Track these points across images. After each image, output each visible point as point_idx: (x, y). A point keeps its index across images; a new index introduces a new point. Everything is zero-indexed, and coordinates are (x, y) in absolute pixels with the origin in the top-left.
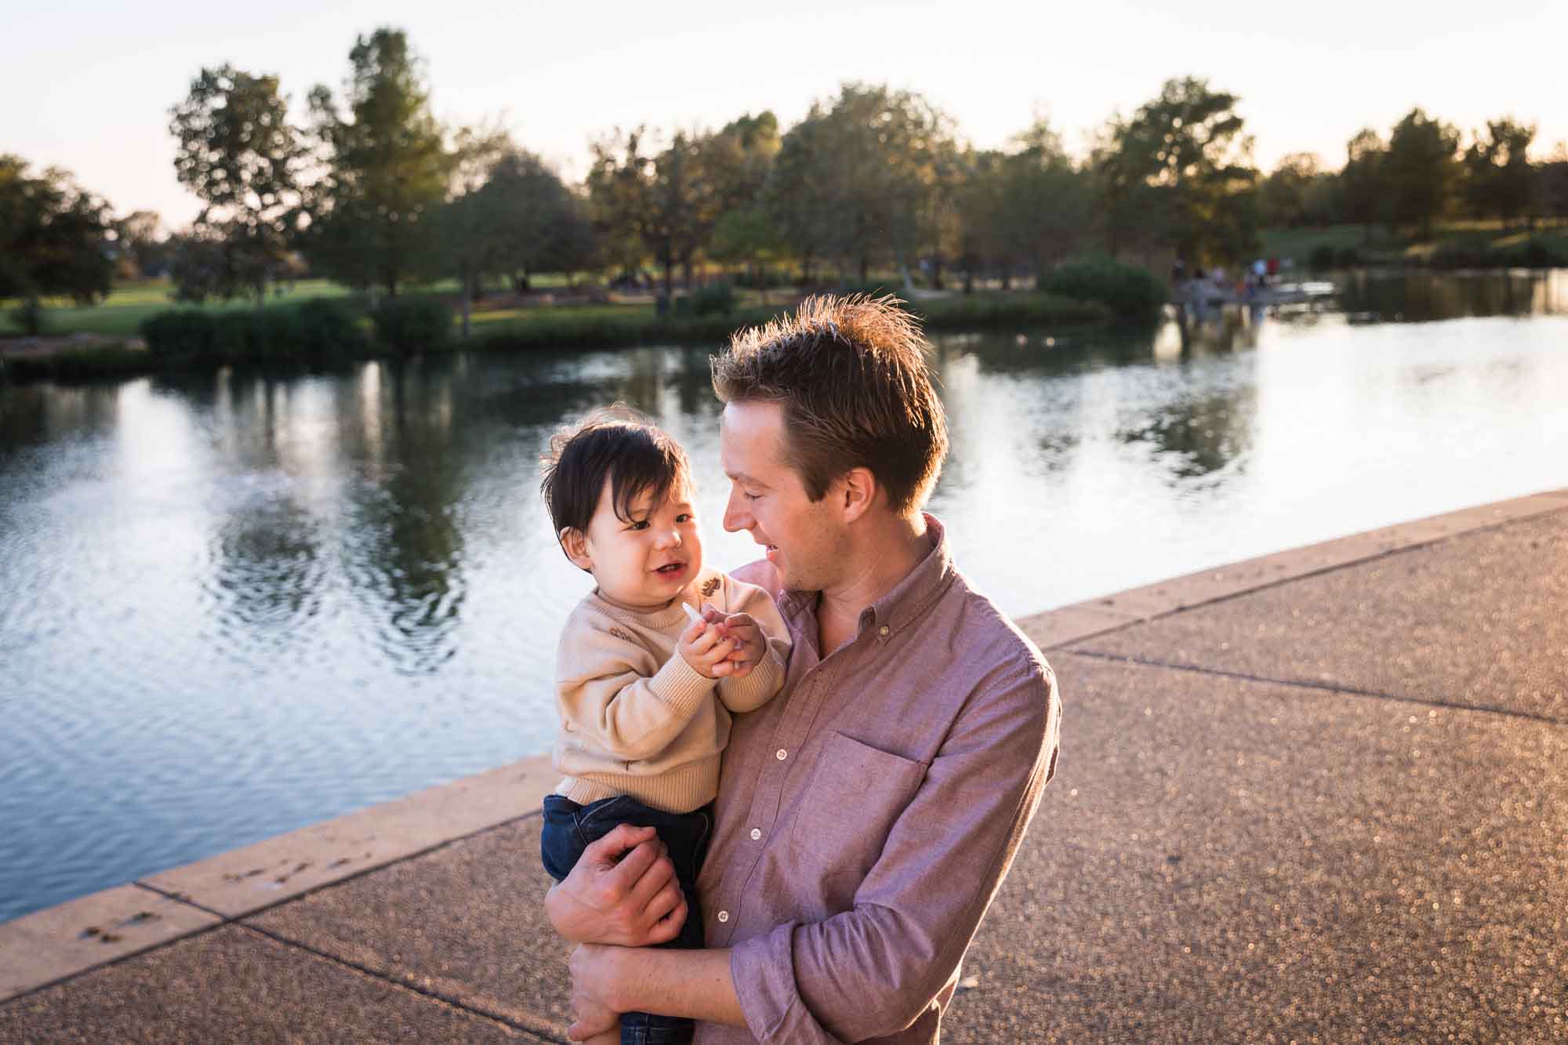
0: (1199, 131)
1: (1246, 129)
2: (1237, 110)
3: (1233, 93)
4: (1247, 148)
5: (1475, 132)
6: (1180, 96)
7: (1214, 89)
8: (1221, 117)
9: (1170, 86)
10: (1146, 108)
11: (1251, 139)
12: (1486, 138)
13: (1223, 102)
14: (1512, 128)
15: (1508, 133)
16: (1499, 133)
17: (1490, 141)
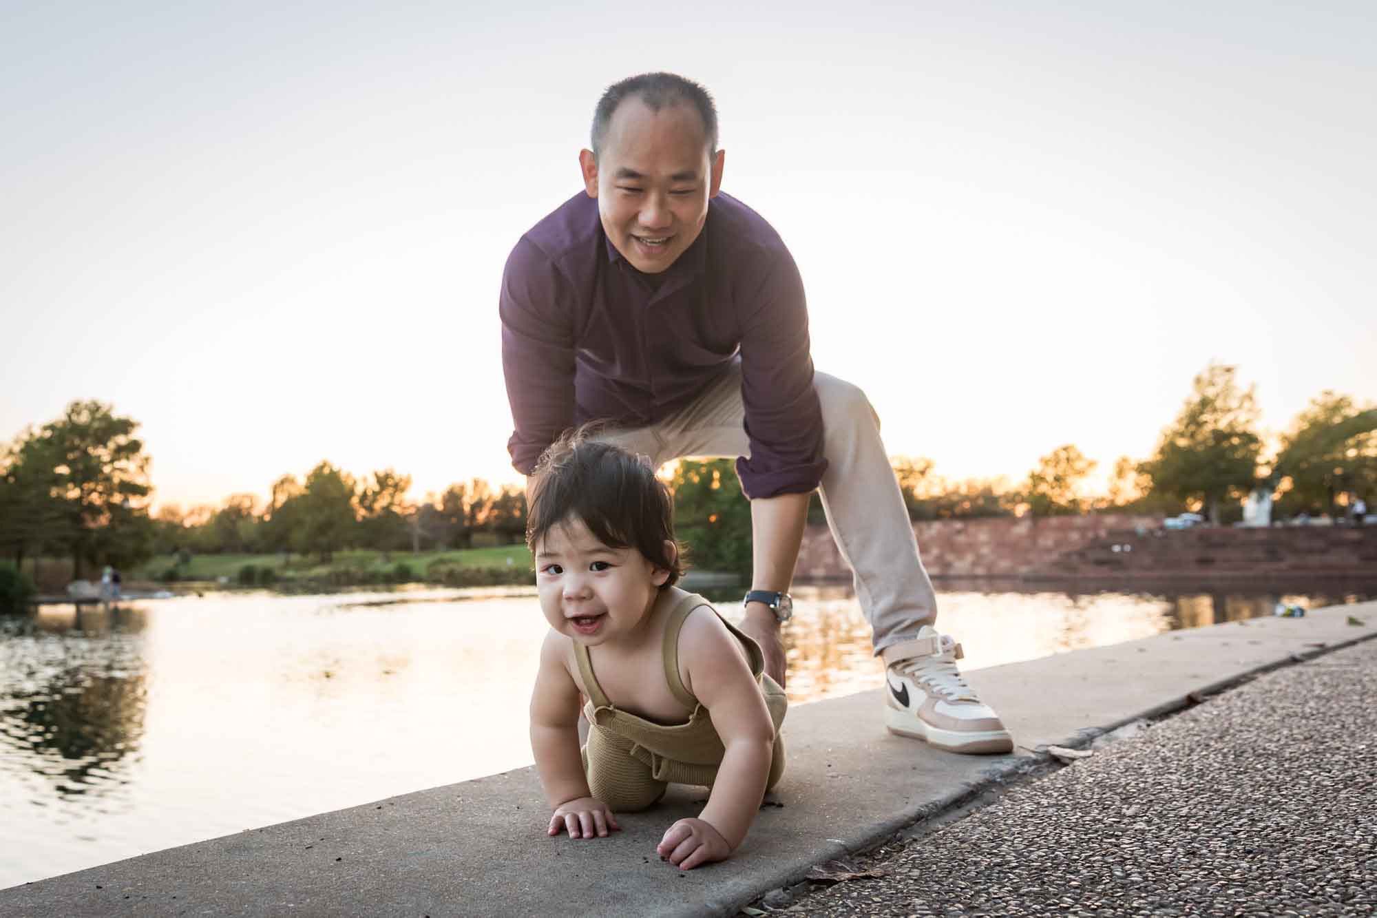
0: (103, 453)
1: (144, 452)
2: (135, 435)
3: (133, 419)
4: (142, 468)
6: (84, 418)
7: (116, 415)
8: (122, 440)
9: (76, 408)
10: (52, 427)
11: (147, 459)
12: (373, 485)
13: (125, 426)
14: (393, 478)
15: (390, 482)
16: (383, 481)
17: (377, 488)
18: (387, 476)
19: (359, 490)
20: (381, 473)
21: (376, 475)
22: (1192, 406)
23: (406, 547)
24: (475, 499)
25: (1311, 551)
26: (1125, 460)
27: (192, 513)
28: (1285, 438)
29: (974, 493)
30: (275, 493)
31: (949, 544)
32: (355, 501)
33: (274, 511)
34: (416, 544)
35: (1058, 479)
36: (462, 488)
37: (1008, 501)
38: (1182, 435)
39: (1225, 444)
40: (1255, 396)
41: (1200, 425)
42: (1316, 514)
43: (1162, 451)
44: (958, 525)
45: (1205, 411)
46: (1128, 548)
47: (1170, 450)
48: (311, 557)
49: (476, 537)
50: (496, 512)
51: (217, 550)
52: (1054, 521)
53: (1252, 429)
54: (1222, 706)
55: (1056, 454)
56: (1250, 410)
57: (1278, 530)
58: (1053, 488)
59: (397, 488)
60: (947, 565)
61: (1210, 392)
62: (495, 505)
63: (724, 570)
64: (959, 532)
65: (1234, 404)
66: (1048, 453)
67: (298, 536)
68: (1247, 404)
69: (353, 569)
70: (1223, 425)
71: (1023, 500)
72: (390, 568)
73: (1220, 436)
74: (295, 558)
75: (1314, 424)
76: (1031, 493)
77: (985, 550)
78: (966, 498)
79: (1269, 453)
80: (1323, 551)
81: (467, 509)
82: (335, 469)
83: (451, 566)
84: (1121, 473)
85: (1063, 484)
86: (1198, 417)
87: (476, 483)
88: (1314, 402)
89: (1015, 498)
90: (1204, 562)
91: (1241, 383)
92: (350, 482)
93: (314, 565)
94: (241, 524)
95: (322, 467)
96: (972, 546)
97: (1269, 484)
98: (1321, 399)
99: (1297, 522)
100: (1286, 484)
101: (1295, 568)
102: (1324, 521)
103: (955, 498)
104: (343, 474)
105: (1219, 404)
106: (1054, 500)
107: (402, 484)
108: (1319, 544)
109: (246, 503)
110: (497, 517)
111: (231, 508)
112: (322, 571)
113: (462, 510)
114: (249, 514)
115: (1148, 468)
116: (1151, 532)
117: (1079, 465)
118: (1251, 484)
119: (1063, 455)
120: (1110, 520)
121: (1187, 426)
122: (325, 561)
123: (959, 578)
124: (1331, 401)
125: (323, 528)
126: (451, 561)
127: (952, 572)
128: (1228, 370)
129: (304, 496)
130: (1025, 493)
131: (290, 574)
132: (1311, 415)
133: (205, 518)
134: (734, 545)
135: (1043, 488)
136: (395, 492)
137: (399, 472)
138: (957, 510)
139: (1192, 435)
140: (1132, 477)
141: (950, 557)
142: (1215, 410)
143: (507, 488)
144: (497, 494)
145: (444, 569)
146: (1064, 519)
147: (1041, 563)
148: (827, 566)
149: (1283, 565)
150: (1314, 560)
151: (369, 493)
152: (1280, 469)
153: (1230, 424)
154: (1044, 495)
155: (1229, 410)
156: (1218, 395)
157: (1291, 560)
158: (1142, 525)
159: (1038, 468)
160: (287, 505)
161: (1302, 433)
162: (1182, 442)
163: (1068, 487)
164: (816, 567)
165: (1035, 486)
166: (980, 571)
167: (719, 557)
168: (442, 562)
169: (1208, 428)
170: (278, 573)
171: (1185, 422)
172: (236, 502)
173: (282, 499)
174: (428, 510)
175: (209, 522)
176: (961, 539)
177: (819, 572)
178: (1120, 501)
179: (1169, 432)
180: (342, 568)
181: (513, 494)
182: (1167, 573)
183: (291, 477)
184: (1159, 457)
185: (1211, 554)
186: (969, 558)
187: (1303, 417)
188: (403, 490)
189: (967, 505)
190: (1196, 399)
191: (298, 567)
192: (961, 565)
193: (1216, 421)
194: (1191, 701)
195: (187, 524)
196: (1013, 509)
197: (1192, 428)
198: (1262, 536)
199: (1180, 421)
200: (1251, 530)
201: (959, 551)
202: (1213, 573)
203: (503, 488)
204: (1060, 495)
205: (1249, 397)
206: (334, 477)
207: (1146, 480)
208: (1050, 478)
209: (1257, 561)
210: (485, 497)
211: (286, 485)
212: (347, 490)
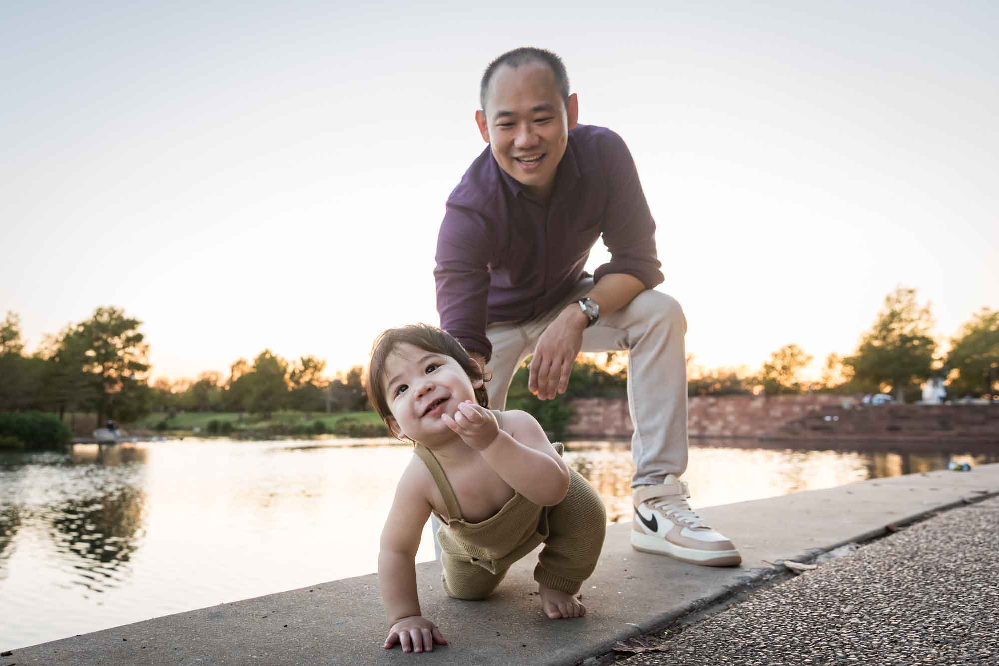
0: (117, 342)
1: (145, 341)
2: (140, 330)
3: (138, 319)
4: (144, 352)
6: (105, 318)
7: (127, 316)
8: (130, 333)
9: (99, 312)
10: (84, 325)
11: (147, 346)
12: (300, 366)
13: (132, 324)
14: (313, 362)
15: (311, 364)
16: (306, 363)
17: (302, 368)
18: (309, 360)
19: (290, 369)
20: (305, 358)
21: (302, 359)
22: (884, 318)
23: (322, 409)
25: (973, 423)
26: (834, 356)
27: (177, 384)
28: (953, 341)
29: (722, 378)
30: (233, 371)
31: (705, 414)
32: (287, 376)
33: (231, 382)
34: (328, 406)
35: (785, 368)
36: (361, 369)
37: (748, 384)
38: (876, 338)
39: (908, 345)
40: (931, 310)
41: (890, 331)
42: (977, 396)
43: (862, 349)
44: (712, 400)
45: (893, 321)
46: (836, 418)
47: (867, 349)
48: (256, 415)
51: (195, 409)
52: (782, 398)
53: (927, 334)
54: (912, 534)
55: (783, 351)
56: (928, 320)
57: (947, 407)
58: (781, 374)
59: (316, 368)
60: (704, 428)
61: (897, 307)
64: (712, 405)
65: (915, 316)
66: (777, 350)
67: (248, 401)
68: (925, 316)
69: (285, 423)
70: (907, 331)
71: (759, 383)
72: (310, 423)
73: (904, 339)
74: (246, 415)
75: (975, 331)
76: (765, 378)
77: (731, 418)
78: (717, 381)
79: (941, 352)
80: (983, 423)
82: (273, 355)
83: (354, 423)
84: (831, 364)
85: (788, 372)
86: (888, 325)
88: (975, 315)
89: (753, 381)
90: (893, 429)
91: (920, 301)
92: (284, 364)
93: (257, 421)
94: (209, 392)
95: (264, 354)
96: (722, 415)
97: (941, 374)
98: (981, 313)
99: (963, 401)
100: (954, 374)
101: (961, 435)
102: (984, 401)
103: (709, 381)
104: (279, 359)
105: (903, 316)
106: (781, 383)
107: (319, 366)
108: (980, 417)
109: (213, 378)
111: (203, 381)
112: (264, 424)
114: (215, 385)
115: (852, 362)
116: (853, 407)
117: (800, 358)
118: (928, 374)
119: (788, 351)
120: (823, 398)
121: (880, 331)
122: (266, 418)
123: (712, 437)
124: (988, 314)
125: (265, 395)
126: (352, 419)
127: (707, 433)
128: (911, 292)
129: (252, 373)
130: (761, 378)
131: (242, 426)
132: (973, 325)
133: (185, 388)
134: (551, 412)
135: (773, 375)
136: (314, 371)
137: (318, 357)
138: (711, 389)
139: (884, 338)
140: (839, 367)
141: (705, 423)
142: (900, 320)
145: (347, 424)
146: (790, 397)
147: (773, 427)
148: (617, 428)
149: (952, 433)
150: (975, 429)
151: (297, 372)
152: (950, 363)
153: (912, 331)
154: (774, 380)
155: (912, 320)
156: (903, 309)
157: (958, 429)
158: (847, 402)
159: (770, 361)
160: (241, 379)
161: (966, 338)
162: (876, 343)
163: (792, 374)
164: (609, 428)
165: (768, 373)
166: (728, 433)
168: (346, 420)
169: (896, 333)
170: (234, 425)
171: (879, 328)
172: (206, 377)
173: (237, 375)
174: (337, 384)
175: (188, 390)
176: (714, 410)
177: (611, 432)
178: (830, 385)
179: (866, 336)
180: (277, 423)
182: (866, 437)
183: (243, 360)
184: (859, 354)
185: (898, 423)
186: (720, 423)
187: (967, 326)
188: (319, 370)
189: (718, 386)
190: (887, 312)
191: (248, 421)
192: (714, 428)
193: (901, 328)
194: (888, 531)
195: (173, 391)
196: (752, 390)
197: (884, 333)
198: (935, 412)
199: (875, 328)
200: (928, 407)
201: (712, 418)
202: (900, 437)
204: (786, 379)
205: (926, 311)
206: (273, 360)
207: (850, 370)
208: (779, 367)
209: (933, 429)
211: (240, 366)
212: (281, 370)
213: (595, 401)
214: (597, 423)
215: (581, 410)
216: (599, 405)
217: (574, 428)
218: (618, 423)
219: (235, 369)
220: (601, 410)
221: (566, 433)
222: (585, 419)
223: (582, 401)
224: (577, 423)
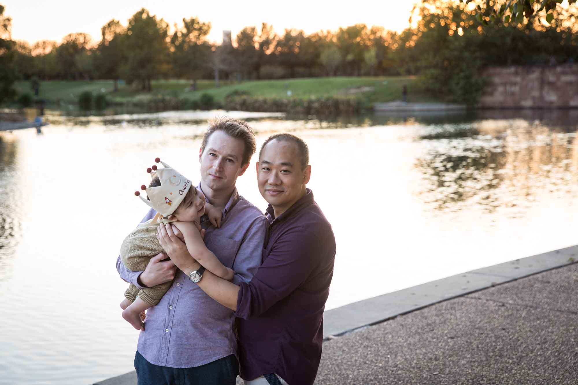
5: (175, 25)
12: (182, 29)
14: (198, 23)
15: (196, 26)
16: (190, 26)
17: (185, 31)
18: (193, 21)
19: (171, 32)
20: (188, 19)
23: (210, 76)
24: (264, 38)
27: (37, 46)
30: (104, 34)
32: (168, 40)
34: (217, 74)
36: (253, 29)
48: (134, 85)
49: (265, 69)
50: (279, 49)
51: (61, 76)
59: (203, 31)
62: (279, 44)
63: (454, 102)
72: (197, 96)
81: (257, 46)
82: (151, 15)
83: (244, 97)
87: (264, 26)
92: (164, 25)
93: (137, 92)
94: (77, 57)
104: (158, 19)
107: (205, 28)
110: (281, 53)
111: (68, 43)
112: (144, 97)
113: (254, 47)
114: (83, 48)
122: (147, 89)
126: (243, 93)
129: (126, 36)
131: (118, 99)
136: (199, 35)
143: (289, 29)
144: (281, 35)
145: (238, 99)
151: (179, 35)
164: (526, 99)
167: (450, 92)
168: (237, 93)
170: (109, 98)
173: (109, 37)
175: (51, 53)
177: (527, 103)
181: (294, 34)
188: (205, 33)
191: (124, 93)
203: (286, 30)
206: (151, 21)
210: (271, 37)
211: (113, 28)
212: (161, 32)
213: (513, 69)
214: (513, 94)
215: (497, 80)
216: (516, 74)
217: (488, 100)
218: (536, 94)
219: (107, 31)
220: (518, 79)
221: (480, 105)
222: (501, 89)
223: (498, 70)
224: (491, 94)
